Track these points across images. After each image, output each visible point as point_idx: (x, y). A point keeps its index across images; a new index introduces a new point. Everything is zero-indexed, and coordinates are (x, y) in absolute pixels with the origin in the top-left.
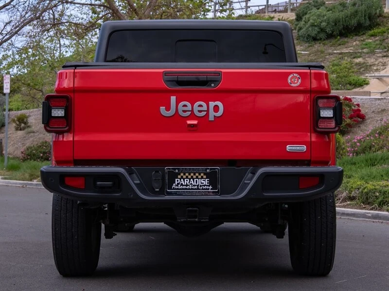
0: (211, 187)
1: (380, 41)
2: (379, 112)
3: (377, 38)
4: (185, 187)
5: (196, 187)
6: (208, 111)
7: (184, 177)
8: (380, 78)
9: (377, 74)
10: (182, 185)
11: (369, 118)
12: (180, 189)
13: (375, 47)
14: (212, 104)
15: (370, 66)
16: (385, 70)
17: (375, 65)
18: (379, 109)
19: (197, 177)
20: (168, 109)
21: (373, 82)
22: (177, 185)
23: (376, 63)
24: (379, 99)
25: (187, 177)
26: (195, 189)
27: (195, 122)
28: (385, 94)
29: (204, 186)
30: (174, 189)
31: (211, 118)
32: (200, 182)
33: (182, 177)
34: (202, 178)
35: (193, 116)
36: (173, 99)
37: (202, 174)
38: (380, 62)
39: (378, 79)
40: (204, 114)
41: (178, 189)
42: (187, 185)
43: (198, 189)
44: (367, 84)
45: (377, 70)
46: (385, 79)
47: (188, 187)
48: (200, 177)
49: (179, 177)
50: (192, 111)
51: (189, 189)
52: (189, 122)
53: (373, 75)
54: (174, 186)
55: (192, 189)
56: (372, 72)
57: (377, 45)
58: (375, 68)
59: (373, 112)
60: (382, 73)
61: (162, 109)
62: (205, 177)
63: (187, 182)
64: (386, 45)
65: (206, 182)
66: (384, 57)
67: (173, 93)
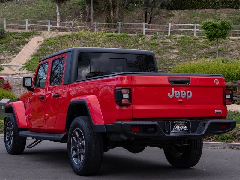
0: (187, 130)
1: (5, 46)
2: (18, 86)
3: (3, 45)
4: (177, 130)
5: (182, 130)
6: (186, 95)
7: (177, 125)
8: (9, 67)
9: (7, 64)
10: (176, 129)
11: (13, 89)
12: (176, 131)
13: (3, 50)
14: (188, 92)
15: (2, 60)
16: (11, 62)
17: (5, 59)
18: (17, 84)
19: (182, 125)
20: (171, 94)
21: (6, 69)
22: (174, 129)
23: (6, 58)
24: (15, 78)
25: (178, 125)
26: (181, 131)
27: (182, 100)
28: (14, 75)
29: (185, 129)
30: (173, 131)
31: (188, 98)
32: (183, 127)
33: (176, 125)
34: (184, 125)
35: (181, 98)
36: (173, 90)
37: (184, 124)
38: (8, 58)
39: (8, 67)
40: (184, 96)
41: (175, 131)
42: (178, 129)
43: (183, 131)
44: (3, 70)
45: (6, 62)
46: (12, 67)
47: (179, 130)
48: (183, 125)
49: (175, 125)
50: (180, 95)
51: (179, 131)
52: (179, 100)
53: (5, 65)
54: (173, 130)
55: (180, 131)
56: (4, 63)
57: (4, 48)
58: (5, 61)
59: (15, 85)
60: (10, 64)
61: (169, 94)
62: (185, 125)
63: (178, 127)
64: (9, 49)
65: (185, 127)
66: (9, 55)
67: (173, 87)
